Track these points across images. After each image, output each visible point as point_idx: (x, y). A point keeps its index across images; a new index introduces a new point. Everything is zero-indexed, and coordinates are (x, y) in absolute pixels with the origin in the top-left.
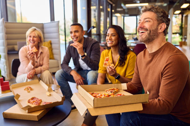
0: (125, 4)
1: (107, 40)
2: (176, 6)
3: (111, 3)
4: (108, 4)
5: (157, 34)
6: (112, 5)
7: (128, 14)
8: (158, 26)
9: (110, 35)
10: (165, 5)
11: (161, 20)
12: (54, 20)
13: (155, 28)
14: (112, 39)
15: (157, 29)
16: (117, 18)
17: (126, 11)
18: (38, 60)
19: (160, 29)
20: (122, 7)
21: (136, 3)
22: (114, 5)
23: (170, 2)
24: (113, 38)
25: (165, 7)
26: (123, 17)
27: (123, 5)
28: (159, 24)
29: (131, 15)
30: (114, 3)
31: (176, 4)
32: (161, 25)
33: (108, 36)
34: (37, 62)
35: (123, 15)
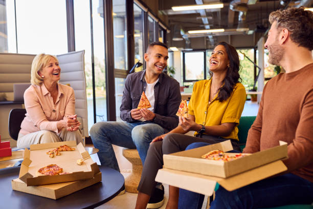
0: (186, 31)
3: (164, 27)
4: (160, 29)
6: (165, 31)
7: (190, 47)
10: (251, 32)
12: (75, 50)
16: (173, 55)
17: (187, 42)
18: (57, 108)
20: (181, 36)
22: (168, 32)
23: (258, 27)
25: (251, 36)
26: (182, 53)
27: (182, 33)
29: (195, 50)
30: (169, 28)
34: (54, 111)
35: (182, 49)
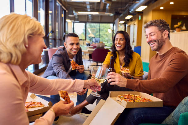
0: (77, 11)
1: (116, 43)
2: (122, 16)
3: (65, 9)
4: (62, 10)
5: (164, 40)
6: (65, 11)
7: (78, 20)
8: (162, 34)
9: (119, 40)
10: (112, 15)
11: (163, 29)
13: (161, 37)
14: (120, 43)
15: (162, 37)
17: (76, 17)
19: (165, 36)
20: (73, 14)
21: (87, 11)
22: (67, 11)
23: (116, 13)
24: (122, 42)
25: (112, 16)
26: (73, 23)
27: (74, 12)
28: (162, 33)
29: (80, 22)
30: (67, 9)
31: (122, 15)
32: (164, 33)
33: (117, 40)
35: (73, 21)
